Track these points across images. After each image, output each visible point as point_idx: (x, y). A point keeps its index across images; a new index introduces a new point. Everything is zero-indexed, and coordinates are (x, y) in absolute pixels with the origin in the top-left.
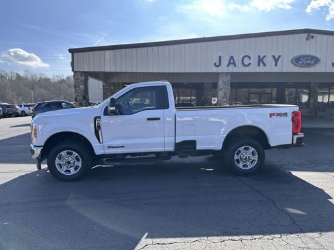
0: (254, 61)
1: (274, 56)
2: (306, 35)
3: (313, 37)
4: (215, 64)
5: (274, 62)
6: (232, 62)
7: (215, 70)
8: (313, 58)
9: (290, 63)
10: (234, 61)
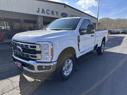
0: (50, 12)
1: (56, 12)
2: (64, 5)
3: (66, 7)
4: (37, 11)
5: (56, 14)
6: (43, 11)
7: (37, 14)
8: (66, 14)
9: (60, 15)
10: (44, 11)
